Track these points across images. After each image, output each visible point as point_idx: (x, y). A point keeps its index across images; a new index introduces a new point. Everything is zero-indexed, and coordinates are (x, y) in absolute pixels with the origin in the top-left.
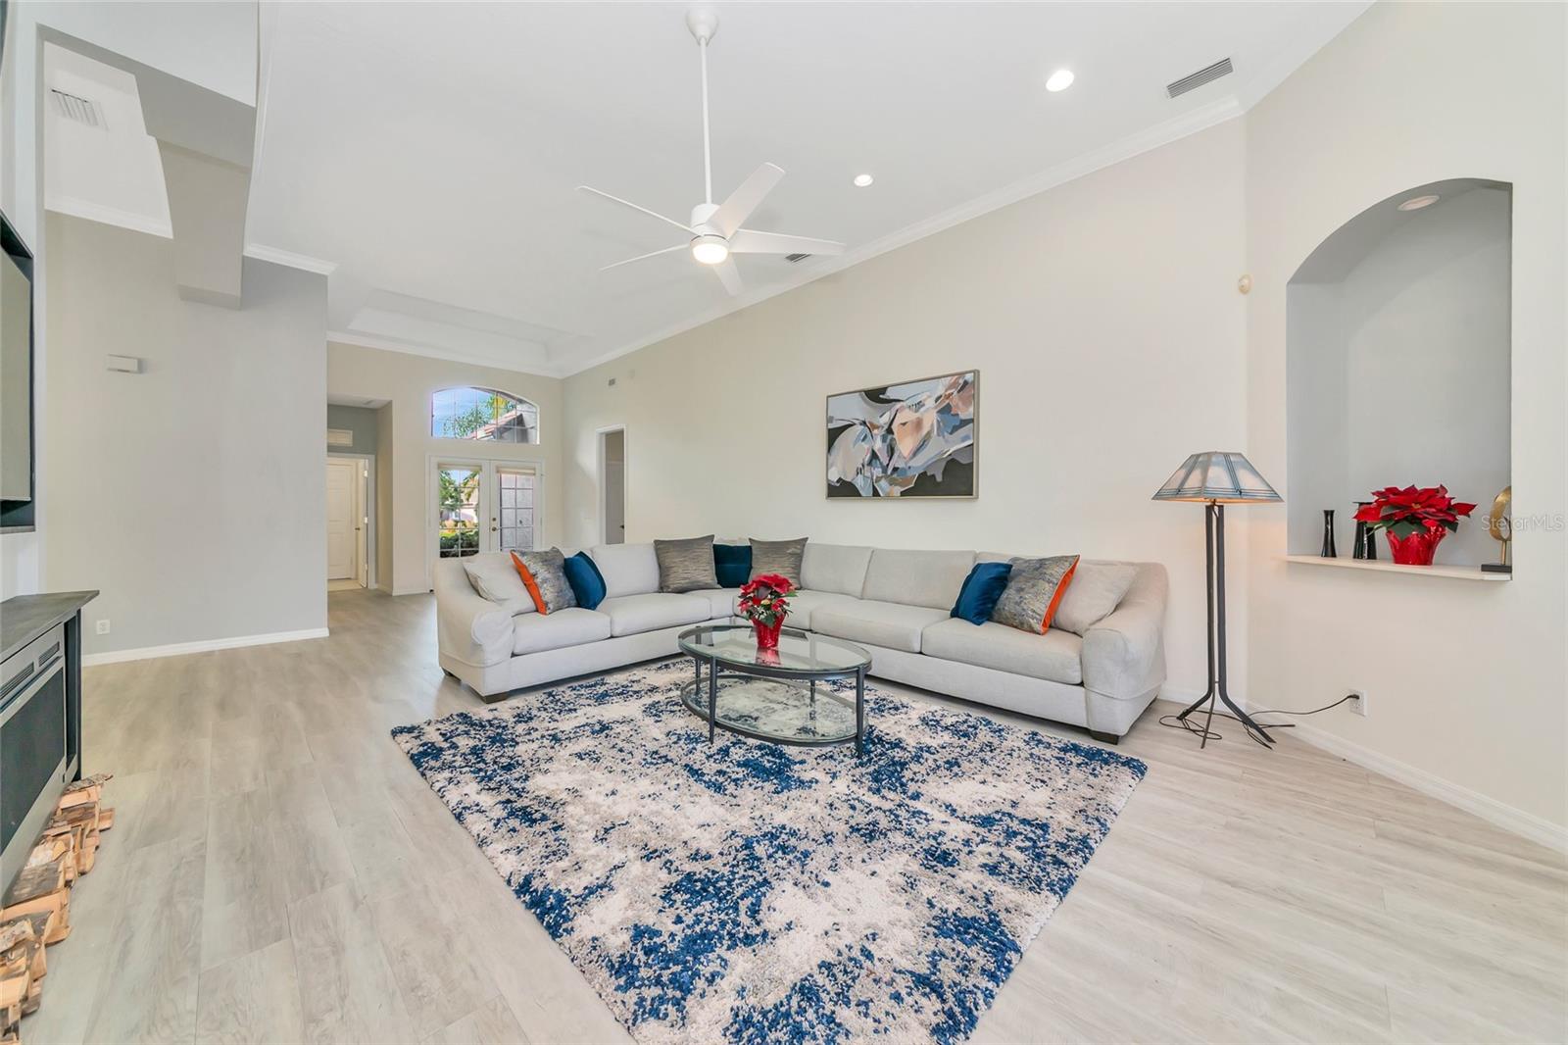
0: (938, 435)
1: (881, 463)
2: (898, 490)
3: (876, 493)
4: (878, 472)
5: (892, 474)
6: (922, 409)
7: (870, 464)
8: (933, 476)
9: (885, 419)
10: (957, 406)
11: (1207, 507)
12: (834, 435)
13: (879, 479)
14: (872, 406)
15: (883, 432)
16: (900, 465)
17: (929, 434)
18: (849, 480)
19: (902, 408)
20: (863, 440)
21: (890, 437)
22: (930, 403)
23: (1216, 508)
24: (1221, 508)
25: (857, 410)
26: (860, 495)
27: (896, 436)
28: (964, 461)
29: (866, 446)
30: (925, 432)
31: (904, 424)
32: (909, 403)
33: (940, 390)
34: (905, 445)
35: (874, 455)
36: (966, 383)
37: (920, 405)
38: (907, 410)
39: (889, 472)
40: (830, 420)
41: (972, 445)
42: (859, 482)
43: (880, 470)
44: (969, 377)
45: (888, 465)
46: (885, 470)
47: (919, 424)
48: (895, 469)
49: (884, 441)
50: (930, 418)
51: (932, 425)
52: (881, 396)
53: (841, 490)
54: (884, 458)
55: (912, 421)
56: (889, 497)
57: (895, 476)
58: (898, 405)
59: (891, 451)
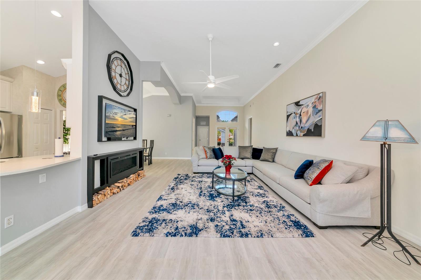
0: (313, 116)
1: (298, 125)
2: (302, 134)
3: (297, 135)
4: (297, 128)
5: (301, 129)
7: (296, 126)
8: (311, 129)
9: (299, 112)
10: (317, 105)
12: (288, 116)
13: (298, 131)
14: (295, 106)
15: (299, 115)
16: (303, 126)
17: (310, 115)
18: (291, 131)
20: (294, 118)
21: (300, 117)
22: (310, 105)
25: (293, 109)
26: (293, 136)
27: (302, 116)
28: (319, 124)
29: (295, 120)
30: (309, 115)
31: (304, 112)
32: (305, 105)
33: (313, 101)
34: (304, 120)
35: (297, 123)
36: (320, 97)
37: (308, 106)
38: (305, 108)
39: (300, 128)
40: (287, 112)
41: (321, 118)
42: (294, 132)
43: (298, 127)
44: (321, 95)
45: (300, 126)
47: (307, 112)
48: (302, 127)
49: (299, 118)
50: (311, 110)
51: (311, 113)
52: (299, 104)
53: (290, 134)
56: (300, 136)
58: (303, 106)
59: (301, 121)
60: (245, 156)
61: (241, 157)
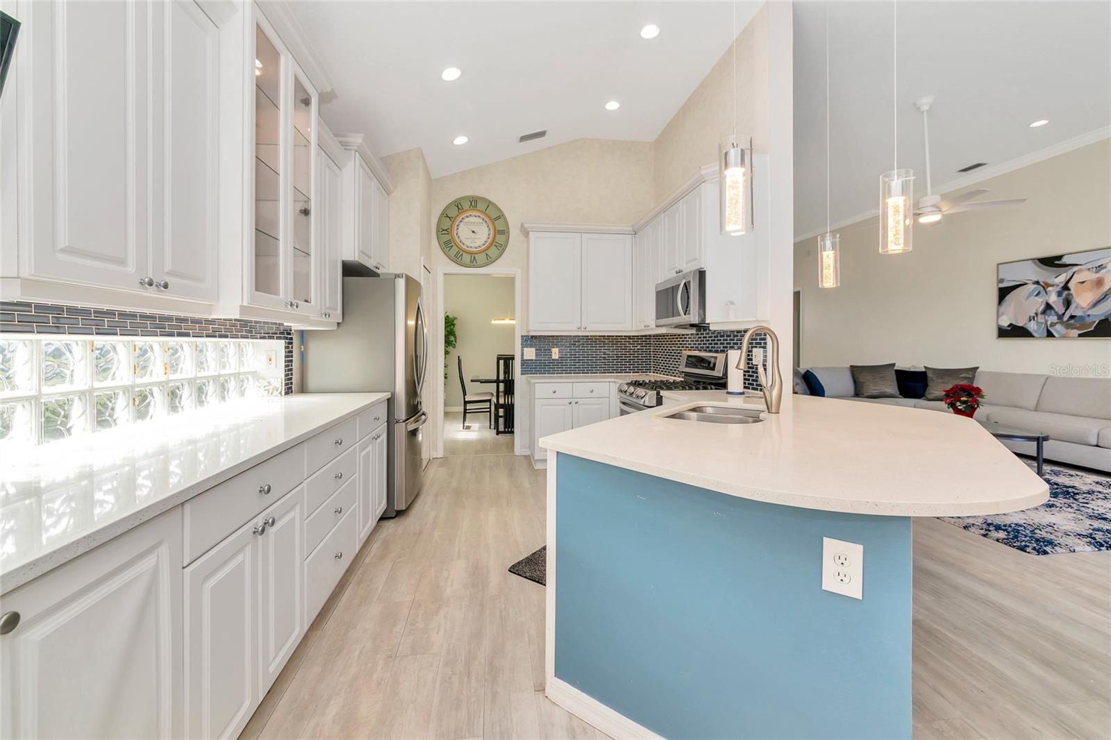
1: (1056, 313)
2: (1076, 332)
3: (1050, 335)
4: (1052, 318)
5: (1068, 320)
6: (1103, 271)
7: (1044, 312)
9: (1062, 279)
12: (1003, 293)
13: (1053, 325)
14: (1043, 269)
15: (1059, 289)
16: (1078, 313)
18: (1020, 324)
19: (1080, 271)
20: (1037, 295)
21: (1066, 292)
25: (1029, 273)
26: (1033, 336)
27: (1072, 291)
29: (1039, 300)
30: (1106, 288)
31: (1082, 282)
32: (1089, 266)
34: (1084, 299)
35: (1048, 307)
37: (1100, 267)
38: (1087, 272)
39: (1066, 318)
40: (1001, 281)
42: (1032, 327)
43: (1056, 317)
45: (1064, 314)
46: (1060, 317)
47: (1099, 282)
48: (1072, 317)
49: (1059, 294)
52: (1056, 262)
53: (1014, 332)
54: (1060, 308)
55: (1092, 281)
56: (1065, 337)
57: (1072, 321)
58: (1075, 269)
59: (1068, 303)
60: (881, 391)
61: (866, 394)
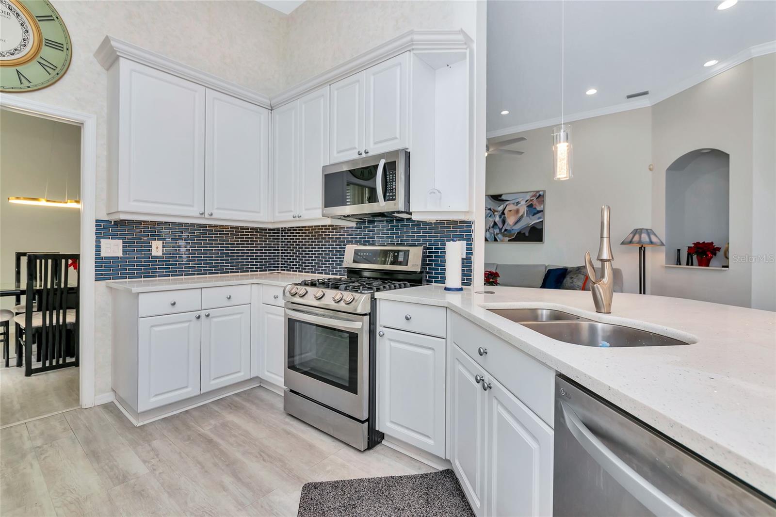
0: (527, 216)
1: (499, 227)
2: (508, 239)
3: (496, 240)
4: (497, 231)
6: (519, 205)
7: (493, 227)
8: (524, 234)
9: (501, 208)
10: (535, 205)
11: (640, 248)
13: (498, 234)
14: (494, 202)
15: (500, 213)
16: (508, 228)
17: (522, 216)
19: (509, 204)
20: (490, 217)
21: (503, 216)
22: (523, 203)
23: (643, 248)
24: (644, 248)
25: (486, 203)
27: (506, 216)
28: (538, 227)
29: (491, 219)
30: (520, 215)
31: (510, 211)
32: (513, 202)
33: (528, 198)
34: (511, 220)
35: (495, 224)
36: (540, 195)
37: (518, 203)
38: (512, 205)
39: (503, 231)
41: (542, 221)
43: (498, 230)
44: (541, 193)
45: (502, 228)
46: (500, 230)
47: (517, 211)
48: (506, 230)
49: (500, 217)
50: (523, 209)
51: (524, 212)
52: (499, 198)
54: (500, 225)
55: (514, 210)
56: (502, 242)
57: (506, 233)
58: (507, 203)
59: (504, 222)
